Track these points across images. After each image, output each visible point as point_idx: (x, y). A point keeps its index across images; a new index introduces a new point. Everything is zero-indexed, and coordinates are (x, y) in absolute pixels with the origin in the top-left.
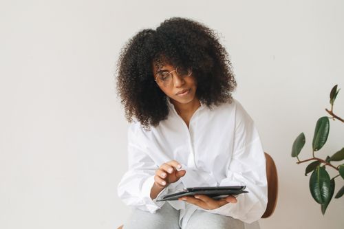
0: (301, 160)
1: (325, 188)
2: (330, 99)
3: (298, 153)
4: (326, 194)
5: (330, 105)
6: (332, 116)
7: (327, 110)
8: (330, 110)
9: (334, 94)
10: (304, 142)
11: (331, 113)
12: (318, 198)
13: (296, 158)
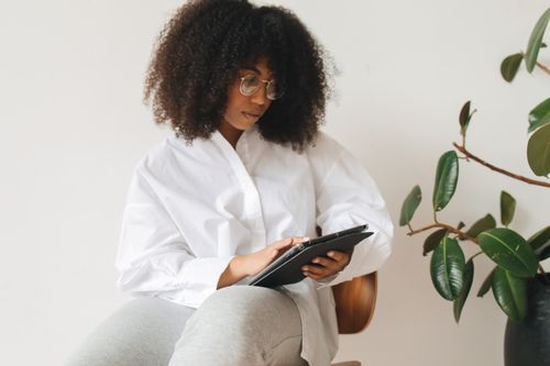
0: (415, 229)
1: (456, 272)
2: (459, 127)
3: (410, 218)
4: (458, 282)
5: (461, 137)
6: (464, 156)
7: (455, 145)
8: (460, 145)
9: (465, 117)
10: (420, 199)
11: (463, 150)
12: (446, 292)
13: (407, 226)
